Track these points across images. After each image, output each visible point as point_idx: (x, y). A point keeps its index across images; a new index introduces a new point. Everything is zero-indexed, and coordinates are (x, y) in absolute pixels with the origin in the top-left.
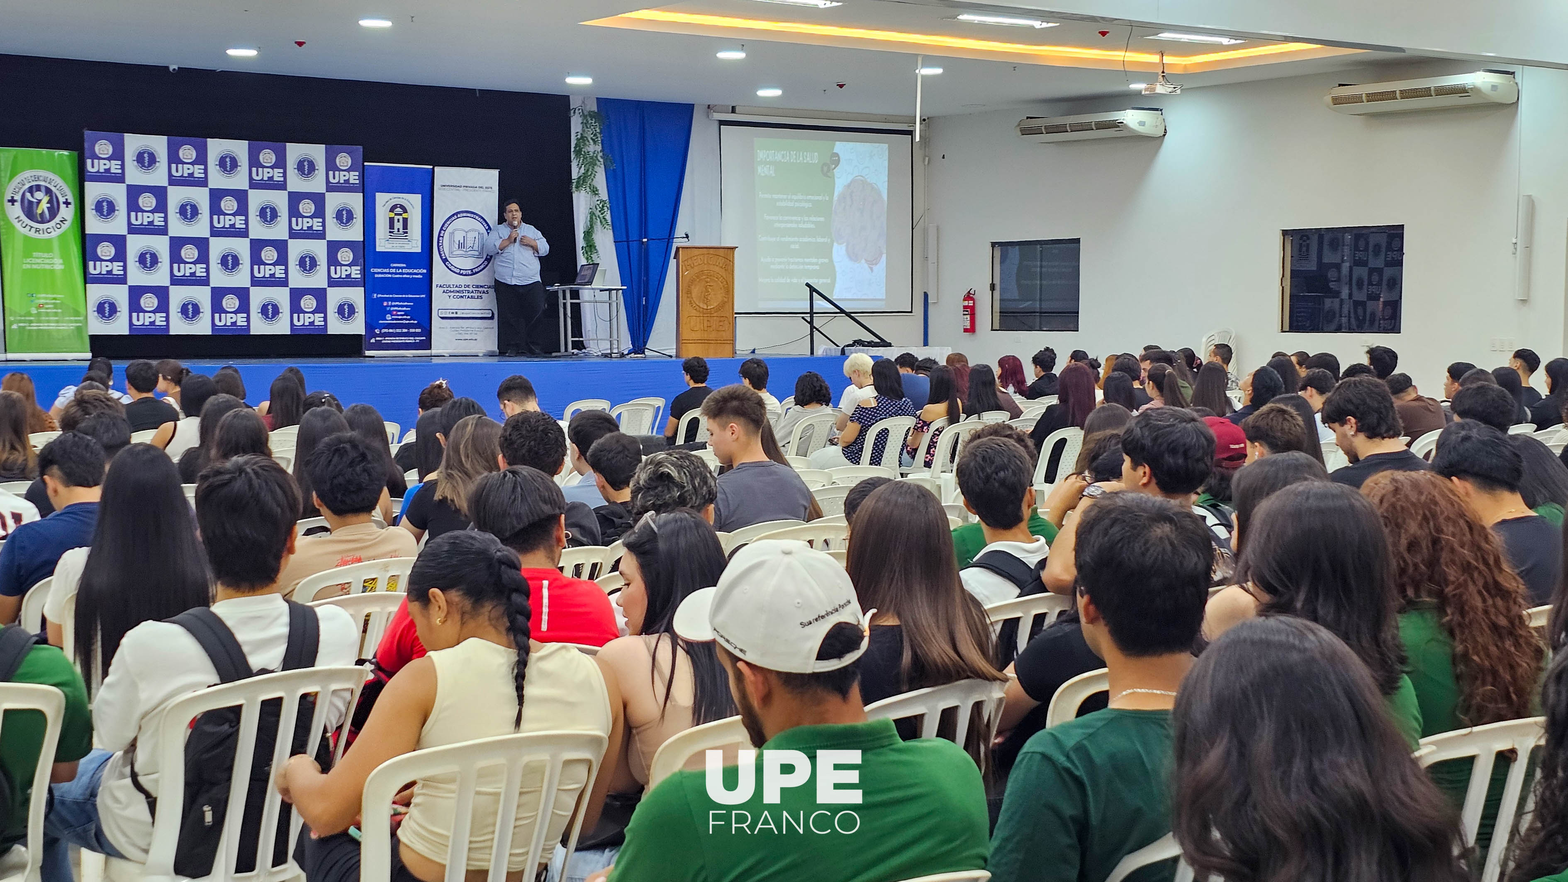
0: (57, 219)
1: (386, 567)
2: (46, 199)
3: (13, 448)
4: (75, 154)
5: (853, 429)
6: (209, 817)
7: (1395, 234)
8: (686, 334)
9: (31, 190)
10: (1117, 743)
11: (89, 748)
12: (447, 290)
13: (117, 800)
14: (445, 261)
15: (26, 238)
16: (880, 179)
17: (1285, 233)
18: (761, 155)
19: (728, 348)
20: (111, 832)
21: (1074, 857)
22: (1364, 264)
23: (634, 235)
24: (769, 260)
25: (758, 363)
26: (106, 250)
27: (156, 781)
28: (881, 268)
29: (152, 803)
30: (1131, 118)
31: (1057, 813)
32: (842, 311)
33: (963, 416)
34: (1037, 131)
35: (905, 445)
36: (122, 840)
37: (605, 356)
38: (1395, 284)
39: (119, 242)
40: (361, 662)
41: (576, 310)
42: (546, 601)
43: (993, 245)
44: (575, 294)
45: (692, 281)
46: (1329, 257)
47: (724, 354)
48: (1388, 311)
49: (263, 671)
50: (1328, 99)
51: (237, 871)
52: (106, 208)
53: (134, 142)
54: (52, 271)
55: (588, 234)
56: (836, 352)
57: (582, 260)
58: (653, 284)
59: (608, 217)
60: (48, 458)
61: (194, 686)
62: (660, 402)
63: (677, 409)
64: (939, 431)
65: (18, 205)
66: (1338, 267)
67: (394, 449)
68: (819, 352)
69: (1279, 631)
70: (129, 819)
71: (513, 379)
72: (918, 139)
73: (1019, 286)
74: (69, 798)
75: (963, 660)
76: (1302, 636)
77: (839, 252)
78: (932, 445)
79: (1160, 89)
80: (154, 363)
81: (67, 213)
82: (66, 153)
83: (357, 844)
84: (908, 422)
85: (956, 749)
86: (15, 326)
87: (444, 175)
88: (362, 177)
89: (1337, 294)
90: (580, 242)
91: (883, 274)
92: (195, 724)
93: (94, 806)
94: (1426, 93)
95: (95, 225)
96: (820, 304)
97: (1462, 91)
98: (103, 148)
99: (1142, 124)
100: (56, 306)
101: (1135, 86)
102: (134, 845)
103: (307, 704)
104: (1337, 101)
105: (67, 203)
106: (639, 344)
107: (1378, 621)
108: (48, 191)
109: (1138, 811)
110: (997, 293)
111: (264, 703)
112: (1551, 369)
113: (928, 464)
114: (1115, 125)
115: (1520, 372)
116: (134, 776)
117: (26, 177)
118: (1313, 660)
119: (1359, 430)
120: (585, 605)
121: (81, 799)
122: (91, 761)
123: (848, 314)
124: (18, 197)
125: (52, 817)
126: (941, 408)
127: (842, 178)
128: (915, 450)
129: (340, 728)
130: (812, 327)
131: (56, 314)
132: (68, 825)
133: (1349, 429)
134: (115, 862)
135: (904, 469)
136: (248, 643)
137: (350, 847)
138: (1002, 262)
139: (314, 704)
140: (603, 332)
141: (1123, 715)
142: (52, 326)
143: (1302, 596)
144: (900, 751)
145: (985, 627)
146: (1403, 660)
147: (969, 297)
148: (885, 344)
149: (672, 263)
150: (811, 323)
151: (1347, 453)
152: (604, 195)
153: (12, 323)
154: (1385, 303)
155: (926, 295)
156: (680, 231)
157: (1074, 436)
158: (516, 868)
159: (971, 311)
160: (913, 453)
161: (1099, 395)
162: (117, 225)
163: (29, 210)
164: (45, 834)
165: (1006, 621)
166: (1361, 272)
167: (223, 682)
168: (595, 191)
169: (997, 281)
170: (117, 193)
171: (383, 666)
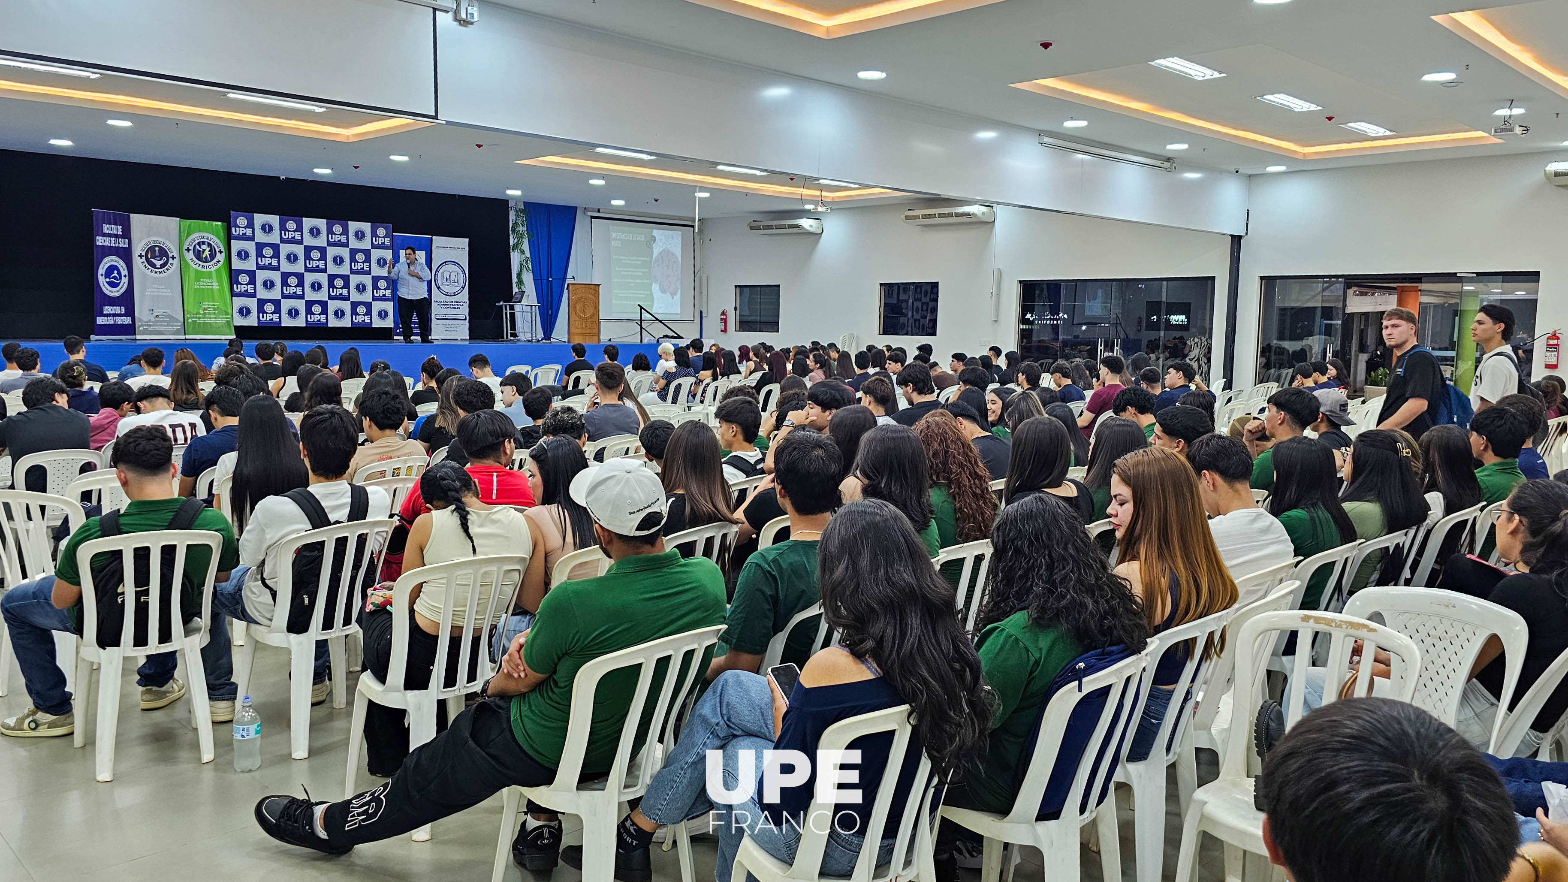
0: (215, 261)
1: (405, 461)
2: (208, 249)
3: (189, 392)
4: (225, 224)
5: (663, 382)
6: (306, 601)
7: (935, 285)
8: (573, 330)
9: (199, 244)
10: (793, 558)
11: (238, 563)
12: (440, 304)
13: (254, 593)
14: (439, 288)
15: (196, 271)
16: (678, 251)
17: (881, 285)
18: (614, 235)
19: (596, 338)
20: (250, 610)
21: (771, 615)
22: (919, 300)
23: (544, 277)
24: (618, 291)
25: (613, 347)
26: (244, 278)
27: (276, 582)
28: (678, 297)
29: (274, 595)
30: (806, 223)
31: (763, 593)
32: (657, 319)
33: (720, 377)
34: (758, 228)
35: (690, 392)
36: (257, 614)
37: (529, 341)
38: (935, 310)
39: (252, 275)
40: (391, 516)
41: (513, 316)
42: (495, 483)
43: (736, 287)
44: (512, 308)
45: (577, 302)
46: (903, 297)
47: (593, 341)
48: (931, 324)
49: (337, 522)
50: (903, 217)
51: (323, 630)
52: (243, 255)
53: (260, 219)
54: (212, 290)
55: (519, 275)
56: (654, 341)
57: (515, 289)
58: (555, 303)
59: (530, 266)
60: (210, 401)
61: (298, 531)
62: (559, 367)
63: (569, 371)
64: (708, 385)
65: (191, 252)
66: (907, 301)
67: (410, 393)
68: (645, 341)
69: (870, 507)
70: (259, 602)
71: (477, 356)
72: (696, 230)
73: (749, 309)
74: (226, 592)
75: (717, 509)
76: (881, 509)
77: (655, 287)
78: (704, 391)
79: (820, 209)
80: (272, 343)
81: (221, 257)
82: (220, 223)
83: (391, 614)
84: (692, 380)
85: (711, 563)
86: (190, 320)
87: (438, 241)
88: (392, 241)
89: (906, 315)
90: (515, 279)
91: (679, 300)
92: (298, 552)
93: (241, 596)
94: (950, 215)
95: (237, 264)
96: (646, 316)
97: (968, 215)
98: (242, 221)
99: (811, 226)
100: (214, 309)
101: (808, 207)
102: (264, 617)
103: (362, 540)
104: (907, 218)
105: (220, 252)
106: (548, 335)
107: (920, 493)
108: (209, 245)
109: (803, 591)
110: (738, 312)
111: (337, 539)
112: (1008, 356)
113: (702, 402)
114: (797, 226)
115: (992, 358)
116: (263, 580)
117: (196, 237)
118: (887, 520)
119: (914, 390)
120: (517, 485)
121: (233, 592)
122: (239, 571)
123: (661, 321)
124: (191, 248)
125: (216, 602)
126: (709, 373)
127: (657, 250)
128: (695, 395)
129: (380, 552)
130: (642, 328)
131: (215, 314)
132: (225, 606)
133: (910, 389)
134: (253, 626)
135: (690, 404)
136: (327, 507)
137: (386, 616)
138: (741, 295)
139: (366, 539)
140: (527, 328)
141: (796, 543)
142: (213, 321)
143: (884, 481)
144: (681, 566)
145: (730, 494)
146: (932, 512)
147: (723, 313)
148: (680, 337)
149: (566, 291)
150: (641, 325)
151: (908, 400)
152: (528, 254)
153: (188, 319)
154: (930, 320)
155: (701, 312)
156: (570, 275)
157: (776, 388)
158: (478, 626)
159: (725, 321)
160: (694, 396)
161: (789, 367)
162: (251, 265)
163: (198, 255)
164: (212, 611)
165: (740, 490)
166: (918, 304)
167: (314, 528)
168: (523, 252)
169: (738, 306)
170: (250, 247)
171: (404, 516)
